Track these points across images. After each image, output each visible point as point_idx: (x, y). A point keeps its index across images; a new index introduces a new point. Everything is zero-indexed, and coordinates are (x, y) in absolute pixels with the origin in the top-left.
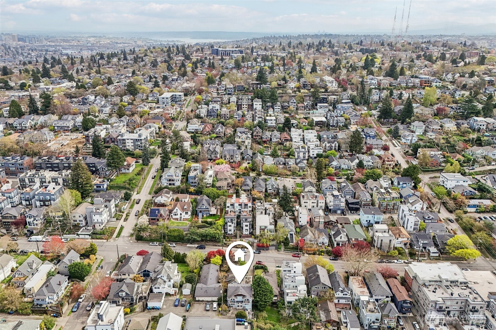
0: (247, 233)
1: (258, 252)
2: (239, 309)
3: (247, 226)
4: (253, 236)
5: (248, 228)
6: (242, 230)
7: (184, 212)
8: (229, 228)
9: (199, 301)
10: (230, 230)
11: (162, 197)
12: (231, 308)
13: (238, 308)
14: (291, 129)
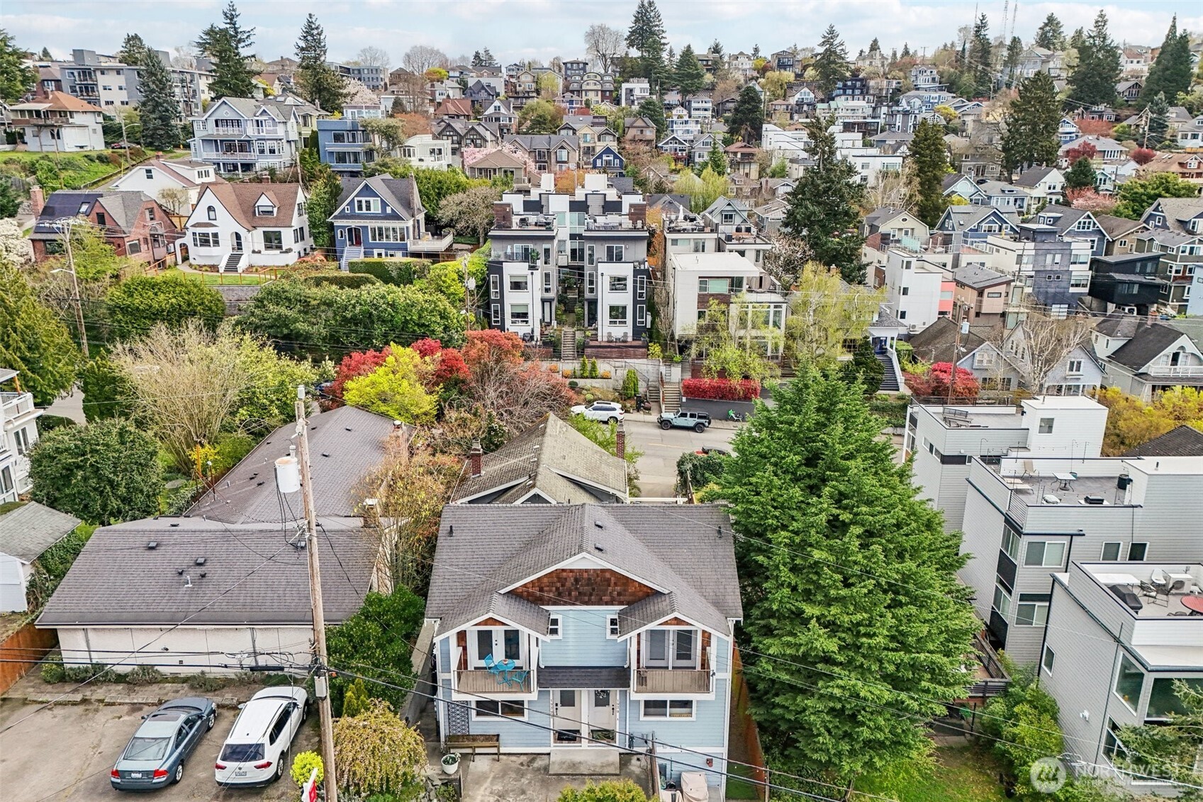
0: (623, 331)
1: (691, 422)
2: (574, 774)
3: (617, 284)
4: (656, 349)
5: (625, 299)
6: (593, 318)
7: (260, 231)
8: (512, 299)
9: (94, 675)
10: (522, 316)
11: (149, 174)
12: (481, 765)
13: (561, 753)
14: (765, 126)
